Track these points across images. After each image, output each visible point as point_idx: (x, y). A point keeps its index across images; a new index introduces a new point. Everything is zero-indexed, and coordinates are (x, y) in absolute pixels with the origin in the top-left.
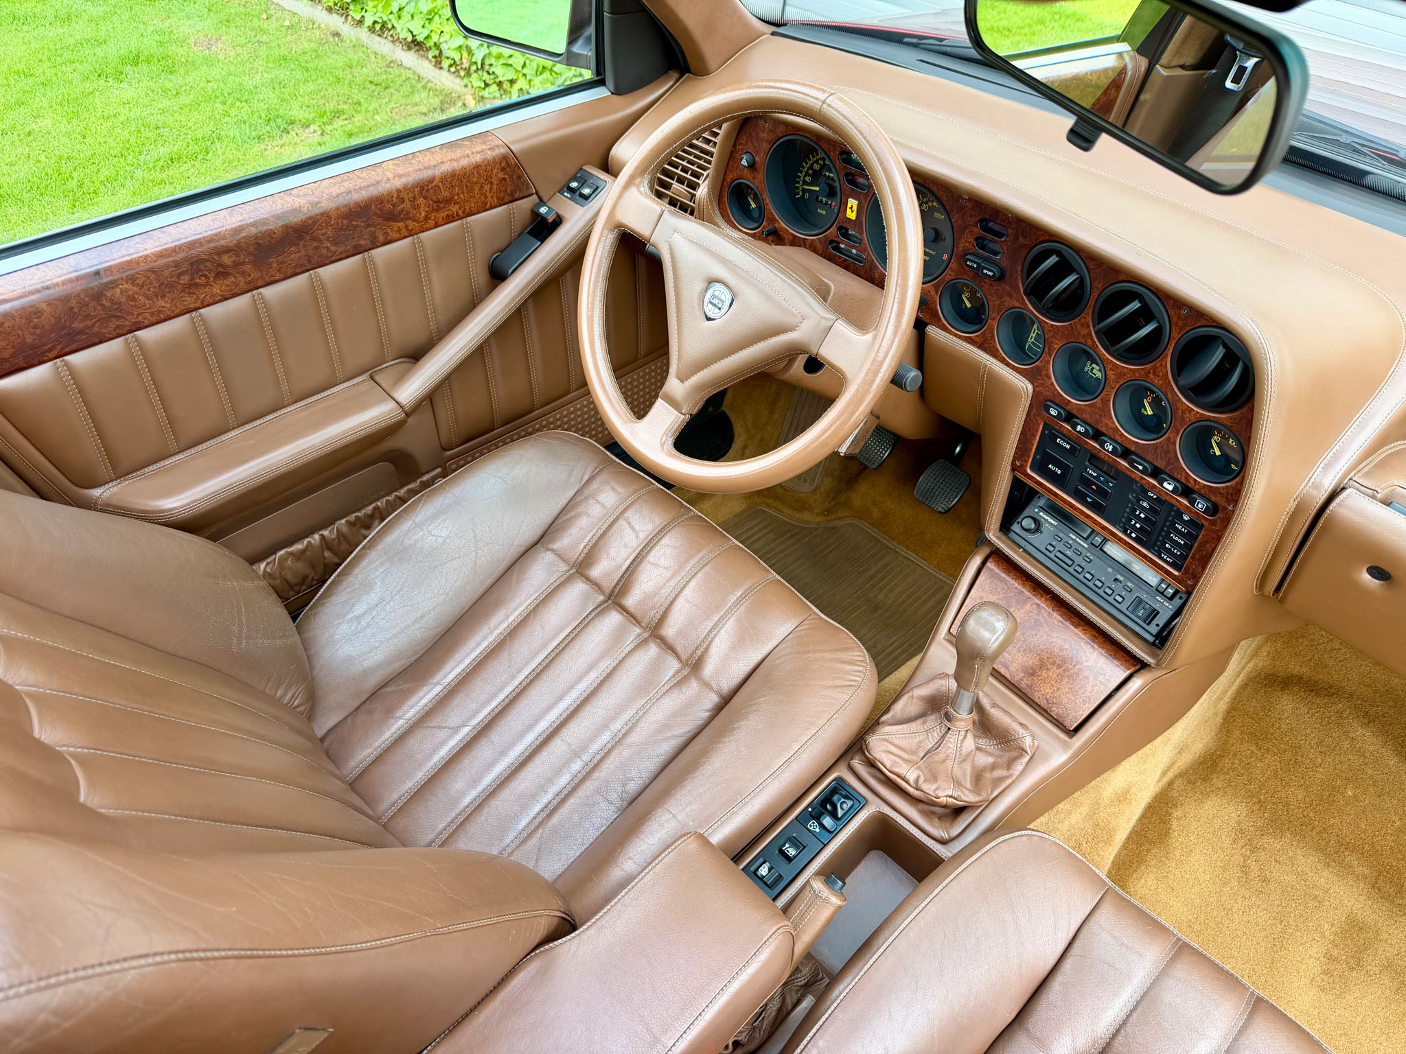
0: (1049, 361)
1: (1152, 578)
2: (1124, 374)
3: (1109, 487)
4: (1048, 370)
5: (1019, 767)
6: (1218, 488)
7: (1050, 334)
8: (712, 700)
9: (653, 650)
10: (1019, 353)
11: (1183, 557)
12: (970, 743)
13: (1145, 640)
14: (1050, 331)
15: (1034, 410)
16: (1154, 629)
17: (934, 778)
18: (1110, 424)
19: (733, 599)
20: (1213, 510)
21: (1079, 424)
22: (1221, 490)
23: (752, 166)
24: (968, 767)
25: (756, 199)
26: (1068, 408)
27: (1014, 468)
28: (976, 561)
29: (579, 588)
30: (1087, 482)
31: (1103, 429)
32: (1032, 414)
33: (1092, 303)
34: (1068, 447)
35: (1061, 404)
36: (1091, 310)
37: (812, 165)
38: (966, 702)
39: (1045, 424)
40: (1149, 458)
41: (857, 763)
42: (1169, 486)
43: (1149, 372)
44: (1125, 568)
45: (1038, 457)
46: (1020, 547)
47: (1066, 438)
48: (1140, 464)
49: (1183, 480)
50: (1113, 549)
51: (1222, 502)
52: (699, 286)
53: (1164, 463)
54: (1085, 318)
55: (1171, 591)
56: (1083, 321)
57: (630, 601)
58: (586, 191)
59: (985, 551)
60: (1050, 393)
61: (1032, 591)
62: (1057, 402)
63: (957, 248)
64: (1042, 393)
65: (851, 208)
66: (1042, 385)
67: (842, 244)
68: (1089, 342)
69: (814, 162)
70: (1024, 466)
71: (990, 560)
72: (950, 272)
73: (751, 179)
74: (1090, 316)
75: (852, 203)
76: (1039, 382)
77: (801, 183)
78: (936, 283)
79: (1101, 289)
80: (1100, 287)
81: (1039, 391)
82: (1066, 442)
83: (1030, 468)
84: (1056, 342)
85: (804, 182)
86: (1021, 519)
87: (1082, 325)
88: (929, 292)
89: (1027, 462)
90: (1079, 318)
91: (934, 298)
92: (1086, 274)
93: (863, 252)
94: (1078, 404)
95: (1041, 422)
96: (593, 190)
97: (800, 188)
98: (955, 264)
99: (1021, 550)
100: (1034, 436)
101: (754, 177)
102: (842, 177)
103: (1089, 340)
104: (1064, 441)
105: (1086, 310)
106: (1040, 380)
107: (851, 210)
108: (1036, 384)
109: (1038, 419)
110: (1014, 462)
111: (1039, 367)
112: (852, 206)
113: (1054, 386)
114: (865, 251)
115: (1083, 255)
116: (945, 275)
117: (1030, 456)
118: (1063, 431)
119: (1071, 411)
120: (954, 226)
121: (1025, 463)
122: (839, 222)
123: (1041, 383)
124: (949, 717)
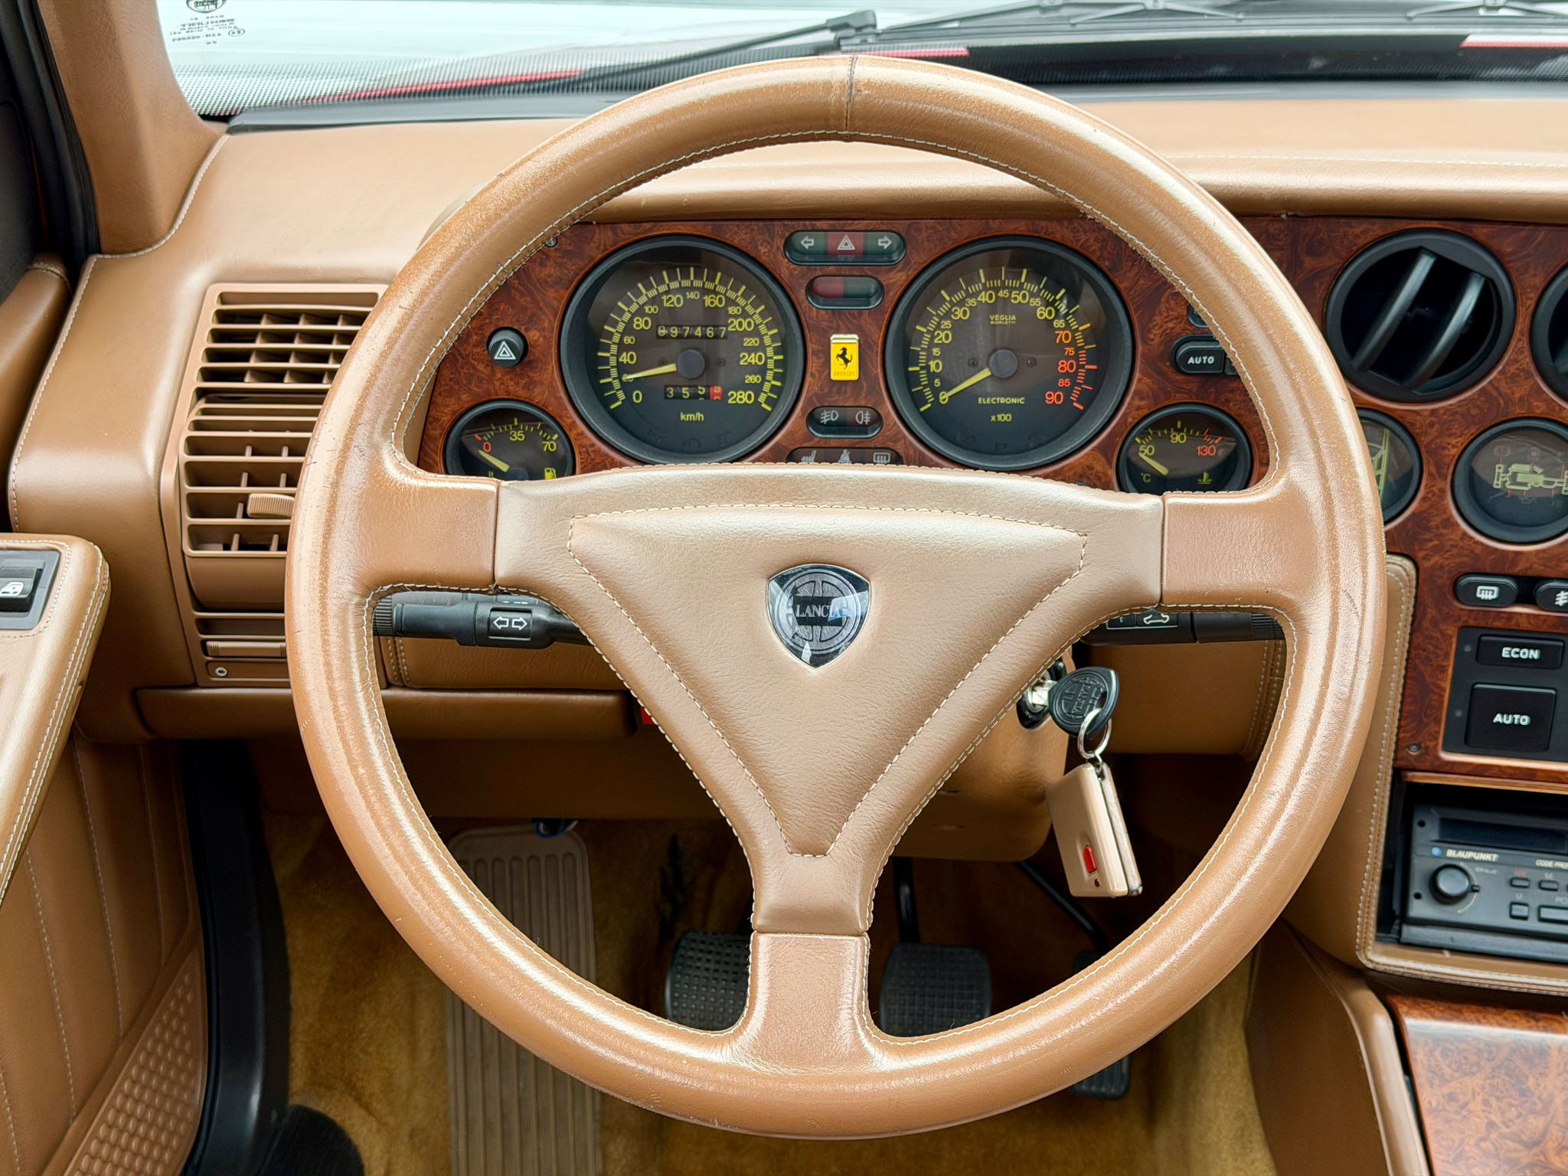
0: (1442, 491)
4: (1445, 510)
7: (1434, 432)
14: (1431, 425)
15: (1431, 612)
21: (1559, 590)
23: (525, 355)
26: (1519, 568)
32: (1426, 624)
33: (1522, 325)
34: (1535, 654)
35: (1498, 568)
36: (1525, 339)
37: (631, 320)
39: (1464, 629)
45: (1459, 714)
46: (1438, 948)
47: (1527, 637)
54: (1516, 361)
56: (1513, 369)
60: (1465, 559)
61: (1533, 1023)
62: (1488, 570)
63: (1145, 341)
64: (1442, 567)
65: (843, 356)
66: (1437, 549)
67: (815, 452)
68: (1540, 408)
69: (633, 315)
70: (1428, 752)
71: (1402, 1009)
72: (1137, 402)
73: (522, 393)
74: (1527, 352)
75: (845, 341)
76: (1430, 544)
77: (614, 373)
78: (1103, 441)
79: (1543, 286)
80: (1539, 282)
81: (1432, 567)
82: (1530, 647)
83: (1448, 749)
84: (1454, 442)
85: (623, 369)
86: (1417, 885)
87: (1513, 378)
88: (1090, 468)
89: (1437, 739)
90: (1500, 367)
91: (1106, 475)
92: (1496, 272)
93: (890, 444)
94: (1543, 551)
95: (1452, 630)
96: (32, 580)
97: (617, 384)
98: (1146, 380)
99: (1447, 954)
100: (1443, 669)
101: (531, 385)
102: (801, 295)
103: (1535, 404)
104: (1521, 646)
105: (1513, 342)
106: (1431, 540)
107: (841, 361)
108: (1421, 554)
109: (1443, 628)
110: (1402, 754)
111: (1421, 513)
112: (844, 350)
113: (1471, 538)
114: (896, 441)
115: (1481, 231)
116: (1125, 414)
117: (1437, 721)
118: (1518, 624)
119: (1530, 573)
120: (1127, 298)
121: (1431, 744)
122: (809, 400)
123: (1436, 546)
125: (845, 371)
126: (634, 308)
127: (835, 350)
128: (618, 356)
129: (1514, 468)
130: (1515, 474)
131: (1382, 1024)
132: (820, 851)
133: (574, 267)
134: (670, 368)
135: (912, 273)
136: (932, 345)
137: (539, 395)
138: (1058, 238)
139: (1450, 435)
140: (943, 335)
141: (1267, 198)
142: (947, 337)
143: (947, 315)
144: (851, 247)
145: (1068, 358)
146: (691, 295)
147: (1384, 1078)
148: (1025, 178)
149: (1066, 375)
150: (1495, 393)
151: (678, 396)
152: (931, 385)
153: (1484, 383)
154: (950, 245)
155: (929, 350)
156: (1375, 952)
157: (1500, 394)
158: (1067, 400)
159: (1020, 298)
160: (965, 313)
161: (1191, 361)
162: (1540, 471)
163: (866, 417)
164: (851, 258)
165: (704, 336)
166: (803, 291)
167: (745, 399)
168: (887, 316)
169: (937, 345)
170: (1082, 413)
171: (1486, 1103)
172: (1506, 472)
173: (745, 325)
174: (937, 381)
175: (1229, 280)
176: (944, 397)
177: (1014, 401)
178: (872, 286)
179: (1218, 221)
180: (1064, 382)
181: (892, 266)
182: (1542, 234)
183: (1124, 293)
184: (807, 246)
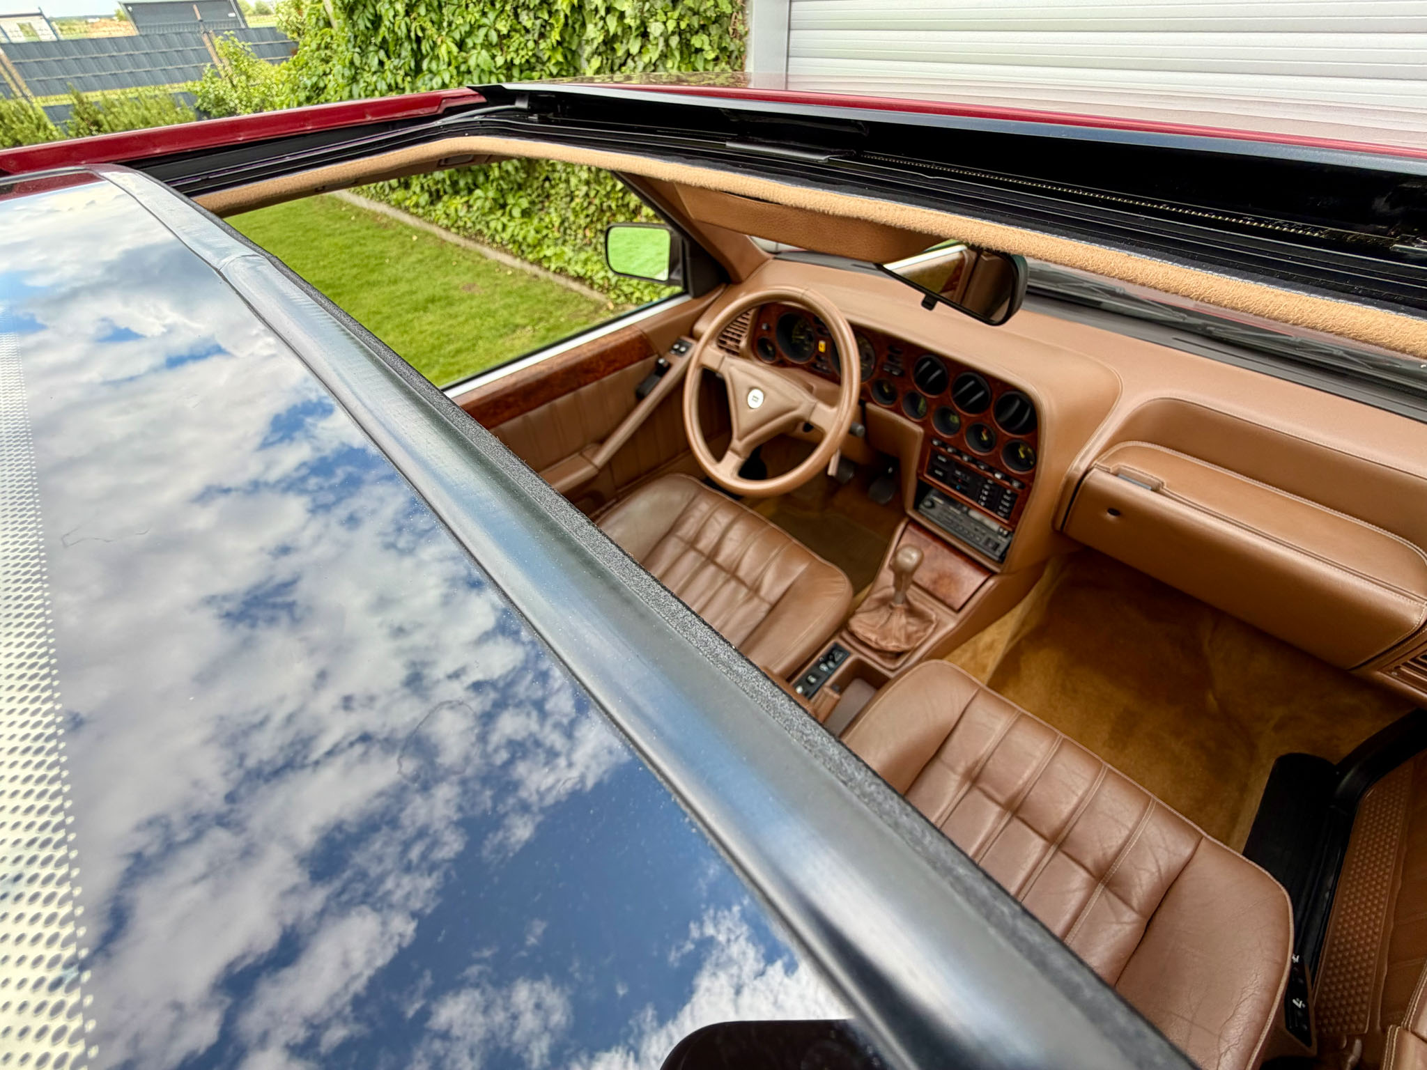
0: (930, 416)
1: (995, 527)
2: (970, 420)
3: (968, 480)
4: (930, 421)
5: (930, 630)
6: (1024, 474)
7: (930, 402)
8: (766, 607)
9: (733, 584)
10: (915, 413)
11: (1009, 513)
12: (903, 620)
13: (993, 560)
14: (930, 400)
16: (998, 553)
17: (885, 638)
18: (965, 446)
19: (773, 554)
20: (1022, 486)
21: (950, 448)
22: (1026, 475)
23: (769, 328)
24: (903, 632)
25: (772, 345)
26: (943, 440)
27: (918, 475)
28: (902, 526)
29: (692, 555)
30: (956, 478)
31: (962, 450)
33: (951, 383)
34: (944, 460)
35: (939, 438)
37: (800, 326)
38: (900, 598)
40: (987, 462)
41: (845, 635)
42: (998, 476)
43: (983, 417)
44: (980, 523)
45: (929, 467)
46: (922, 516)
47: (943, 455)
48: (982, 466)
49: (1006, 472)
50: (975, 514)
51: (1026, 481)
52: (745, 392)
53: (995, 464)
54: (948, 392)
55: (1005, 533)
57: (720, 559)
58: (683, 349)
59: (906, 520)
62: (937, 438)
63: (878, 362)
65: (822, 346)
70: (923, 473)
71: (909, 525)
72: (876, 375)
74: (950, 390)
75: (822, 343)
79: (955, 377)
83: (927, 474)
84: (934, 406)
86: (923, 501)
87: (947, 396)
98: (878, 371)
99: (924, 518)
101: (770, 335)
103: (950, 404)
105: (948, 387)
116: (874, 377)
117: (925, 467)
118: (941, 452)
119: (945, 442)
123: (928, 428)
124: (892, 608)
125: (822, 349)
132: (742, 440)
147: (896, 536)
150: (943, 398)
156: (910, 511)
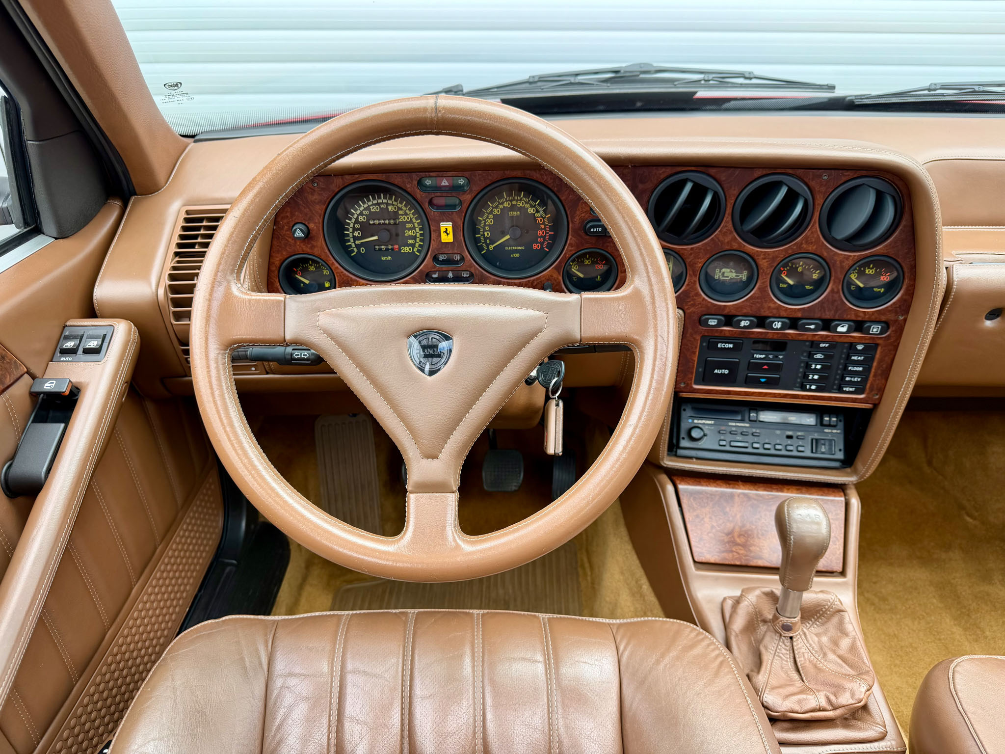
0: (695, 281)
2: (777, 257)
3: (780, 360)
4: (696, 289)
6: (887, 308)
7: (692, 257)
14: (691, 254)
15: (690, 330)
16: (839, 455)
18: (772, 305)
20: (887, 327)
21: (741, 320)
22: (890, 309)
23: (308, 235)
26: (725, 312)
27: (676, 391)
30: (758, 367)
31: (767, 313)
32: (688, 335)
33: (729, 211)
34: (731, 346)
35: (718, 312)
36: (730, 217)
38: (797, 602)
39: (703, 337)
40: (817, 315)
42: (842, 329)
43: (802, 244)
45: (701, 369)
46: (691, 458)
47: (728, 339)
48: (811, 324)
49: (853, 318)
51: (891, 317)
53: (833, 312)
54: (726, 226)
56: (725, 230)
58: (93, 344)
60: (704, 309)
61: (728, 486)
62: (713, 313)
63: (572, 222)
64: (694, 312)
65: (446, 232)
66: (693, 305)
67: (438, 272)
68: (735, 246)
69: (358, 215)
70: (688, 385)
71: (678, 482)
72: (570, 248)
73: (309, 250)
74: (731, 222)
75: (446, 226)
76: (690, 303)
77: (352, 240)
78: (557, 264)
79: (737, 194)
80: (736, 192)
81: (691, 312)
82: (729, 343)
83: (696, 383)
84: (700, 261)
85: (355, 238)
86: (683, 434)
87: (725, 234)
88: (552, 276)
89: (691, 380)
90: (719, 229)
91: (558, 279)
92: (717, 188)
93: (468, 269)
94: (735, 305)
95: (698, 337)
96: (101, 340)
97: (353, 245)
98: (573, 238)
99: (694, 460)
100: (694, 353)
101: (313, 247)
102: (426, 205)
103: (734, 244)
104: (726, 343)
105: (725, 219)
106: (690, 302)
107: (446, 234)
108: (686, 307)
109: (695, 336)
110: (678, 386)
111: (686, 291)
112: (446, 229)
113: (707, 300)
114: (471, 267)
115: (712, 171)
116: (565, 253)
117: (692, 373)
118: (725, 334)
119: (730, 314)
120: (565, 204)
121: (689, 382)
122: (433, 251)
123: (692, 304)
124: (787, 628)
125: (447, 238)
126: (358, 212)
127: (443, 229)
128: (353, 233)
129: (724, 270)
130: (724, 273)
131: (670, 488)
132: (434, 457)
133: (326, 195)
134: (376, 238)
135: (473, 195)
136: (485, 225)
137: (316, 251)
138: (535, 178)
139: (698, 258)
140: (489, 221)
141: (623, 158)
142: (491, 221)
143: (491, 213)
144: (447, 184)
145: (542, 229)
146: (382, 206)
147: (671, 510)
148: (516, 151)
149: (541, 237)
150: (717, 240)
151: (380, 250)
152: (485, 242)
153: (713, 236)
154: (489, 183)
155: (484, 228)
156: (667, 460)
157: (719, 240)
158: (542, 248)
159: (521, 204)
160: (498, 211)
161: (592, 230)
162: (734, 271)
163: (458, 258)
164: (447, 189)
165: (390, 224)
166: (427, 204)
167: (409, 250)
168: (463, 214)
169: (488, 225)
170: (548, 253)
171: (710, 518)
172: (720, 272)
173: (406, 218)
174: (488, 240)
175: (608, 195)
176: (491, 247)
177: (520, 248)
178: (457, 202)
179: (602, 169)
180: (540, 240)
181: (465, 192)
182: (737, 172)
183: (563, 202)
184: (428, 184)
